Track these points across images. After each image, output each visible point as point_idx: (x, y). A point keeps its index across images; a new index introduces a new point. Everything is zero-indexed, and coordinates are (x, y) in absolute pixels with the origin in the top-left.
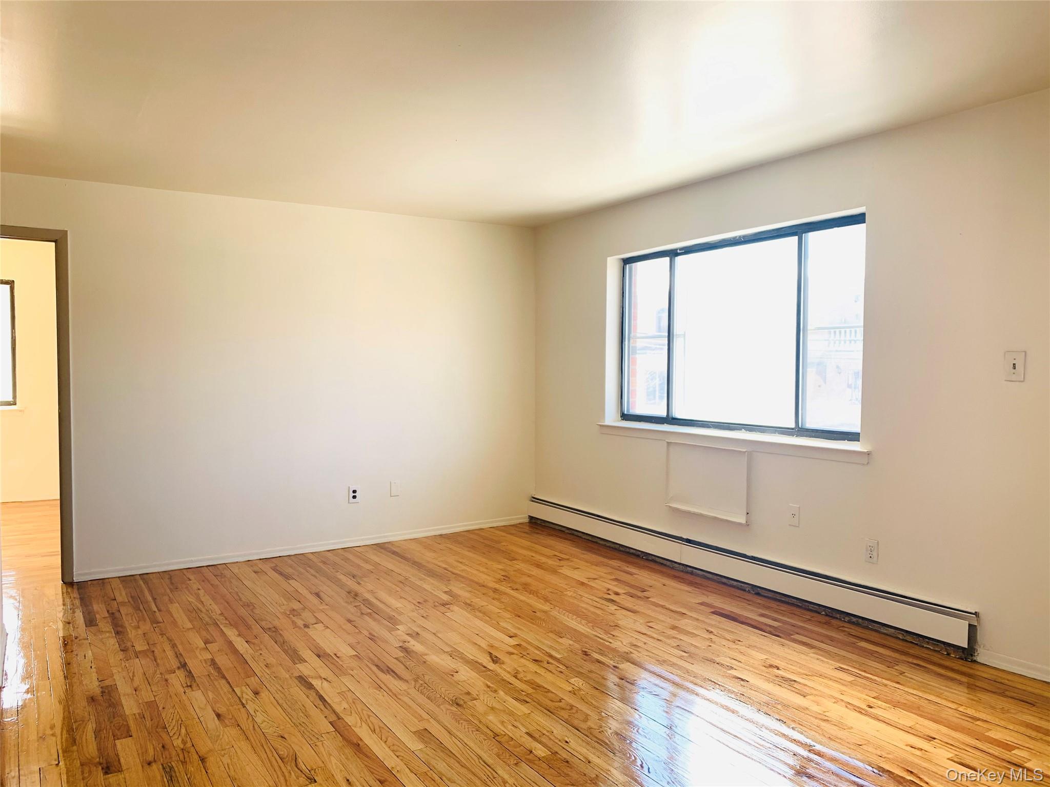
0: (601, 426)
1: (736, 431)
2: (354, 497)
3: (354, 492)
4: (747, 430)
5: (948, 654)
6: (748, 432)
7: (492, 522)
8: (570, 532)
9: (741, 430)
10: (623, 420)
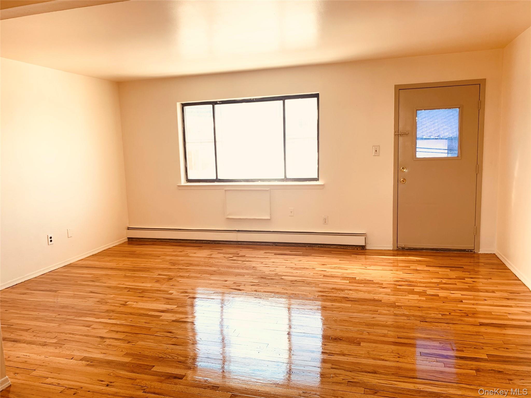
0: (179, 186)
1: (256, 182)
2: (51, 241)
3: (51, 238)
4: (261, 181)
5: (357, 249)
6: (262, 182)
7: (113, 244)
8: (160, 241)
9: (258, 181)
10: (188, 182)
